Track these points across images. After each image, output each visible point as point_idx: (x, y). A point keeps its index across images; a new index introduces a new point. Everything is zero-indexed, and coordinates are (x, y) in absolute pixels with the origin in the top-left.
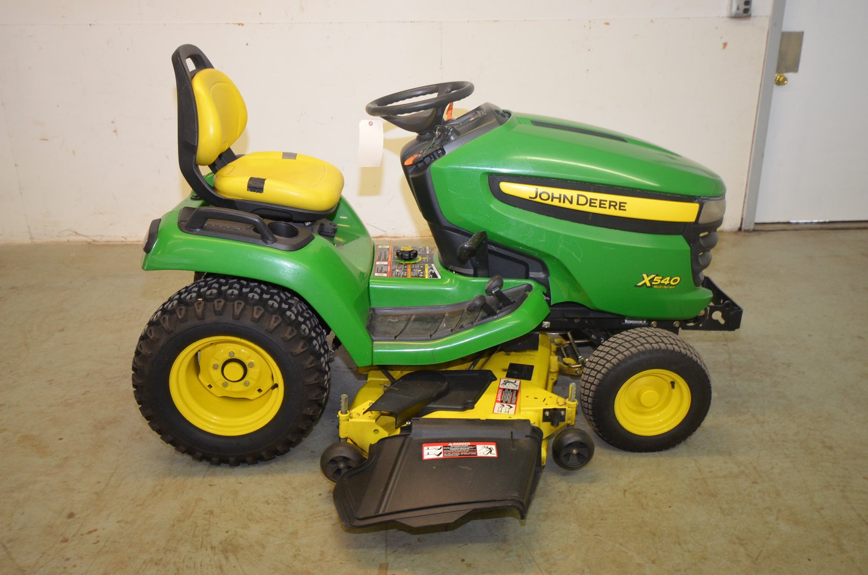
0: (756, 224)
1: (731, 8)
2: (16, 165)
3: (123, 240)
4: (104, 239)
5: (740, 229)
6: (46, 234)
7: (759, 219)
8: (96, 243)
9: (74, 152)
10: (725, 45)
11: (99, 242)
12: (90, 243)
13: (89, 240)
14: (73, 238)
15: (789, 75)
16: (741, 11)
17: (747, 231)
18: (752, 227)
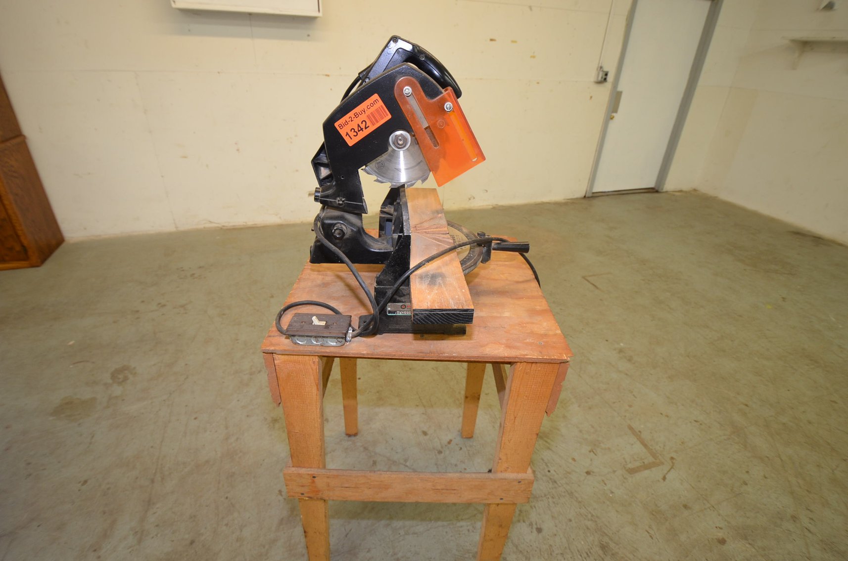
0: (593, 193)
1: (598, 77)
2: (162, 176)
3: (245, 224)
4: (231, 224)
5: (585, 197)
6: (187, 223)
7: (595, 190)
8: (225, 228)
9: (207, 166)
10: (591, 97)
11: (226, 227)
12: (221, 229)
13: (220, 226)
14: (208, 225)
15: (614, 114)
16: (603, 79)
17: (589, 197)
18: (590, 195)
